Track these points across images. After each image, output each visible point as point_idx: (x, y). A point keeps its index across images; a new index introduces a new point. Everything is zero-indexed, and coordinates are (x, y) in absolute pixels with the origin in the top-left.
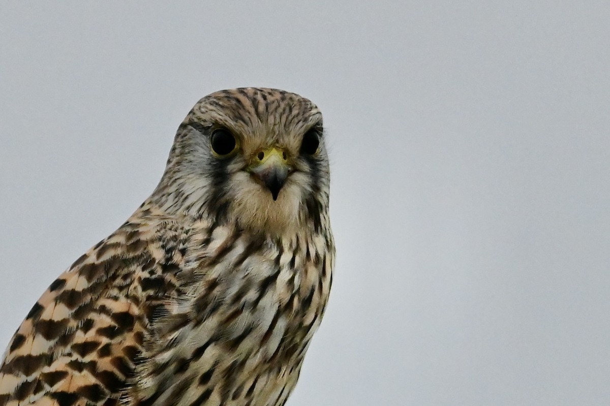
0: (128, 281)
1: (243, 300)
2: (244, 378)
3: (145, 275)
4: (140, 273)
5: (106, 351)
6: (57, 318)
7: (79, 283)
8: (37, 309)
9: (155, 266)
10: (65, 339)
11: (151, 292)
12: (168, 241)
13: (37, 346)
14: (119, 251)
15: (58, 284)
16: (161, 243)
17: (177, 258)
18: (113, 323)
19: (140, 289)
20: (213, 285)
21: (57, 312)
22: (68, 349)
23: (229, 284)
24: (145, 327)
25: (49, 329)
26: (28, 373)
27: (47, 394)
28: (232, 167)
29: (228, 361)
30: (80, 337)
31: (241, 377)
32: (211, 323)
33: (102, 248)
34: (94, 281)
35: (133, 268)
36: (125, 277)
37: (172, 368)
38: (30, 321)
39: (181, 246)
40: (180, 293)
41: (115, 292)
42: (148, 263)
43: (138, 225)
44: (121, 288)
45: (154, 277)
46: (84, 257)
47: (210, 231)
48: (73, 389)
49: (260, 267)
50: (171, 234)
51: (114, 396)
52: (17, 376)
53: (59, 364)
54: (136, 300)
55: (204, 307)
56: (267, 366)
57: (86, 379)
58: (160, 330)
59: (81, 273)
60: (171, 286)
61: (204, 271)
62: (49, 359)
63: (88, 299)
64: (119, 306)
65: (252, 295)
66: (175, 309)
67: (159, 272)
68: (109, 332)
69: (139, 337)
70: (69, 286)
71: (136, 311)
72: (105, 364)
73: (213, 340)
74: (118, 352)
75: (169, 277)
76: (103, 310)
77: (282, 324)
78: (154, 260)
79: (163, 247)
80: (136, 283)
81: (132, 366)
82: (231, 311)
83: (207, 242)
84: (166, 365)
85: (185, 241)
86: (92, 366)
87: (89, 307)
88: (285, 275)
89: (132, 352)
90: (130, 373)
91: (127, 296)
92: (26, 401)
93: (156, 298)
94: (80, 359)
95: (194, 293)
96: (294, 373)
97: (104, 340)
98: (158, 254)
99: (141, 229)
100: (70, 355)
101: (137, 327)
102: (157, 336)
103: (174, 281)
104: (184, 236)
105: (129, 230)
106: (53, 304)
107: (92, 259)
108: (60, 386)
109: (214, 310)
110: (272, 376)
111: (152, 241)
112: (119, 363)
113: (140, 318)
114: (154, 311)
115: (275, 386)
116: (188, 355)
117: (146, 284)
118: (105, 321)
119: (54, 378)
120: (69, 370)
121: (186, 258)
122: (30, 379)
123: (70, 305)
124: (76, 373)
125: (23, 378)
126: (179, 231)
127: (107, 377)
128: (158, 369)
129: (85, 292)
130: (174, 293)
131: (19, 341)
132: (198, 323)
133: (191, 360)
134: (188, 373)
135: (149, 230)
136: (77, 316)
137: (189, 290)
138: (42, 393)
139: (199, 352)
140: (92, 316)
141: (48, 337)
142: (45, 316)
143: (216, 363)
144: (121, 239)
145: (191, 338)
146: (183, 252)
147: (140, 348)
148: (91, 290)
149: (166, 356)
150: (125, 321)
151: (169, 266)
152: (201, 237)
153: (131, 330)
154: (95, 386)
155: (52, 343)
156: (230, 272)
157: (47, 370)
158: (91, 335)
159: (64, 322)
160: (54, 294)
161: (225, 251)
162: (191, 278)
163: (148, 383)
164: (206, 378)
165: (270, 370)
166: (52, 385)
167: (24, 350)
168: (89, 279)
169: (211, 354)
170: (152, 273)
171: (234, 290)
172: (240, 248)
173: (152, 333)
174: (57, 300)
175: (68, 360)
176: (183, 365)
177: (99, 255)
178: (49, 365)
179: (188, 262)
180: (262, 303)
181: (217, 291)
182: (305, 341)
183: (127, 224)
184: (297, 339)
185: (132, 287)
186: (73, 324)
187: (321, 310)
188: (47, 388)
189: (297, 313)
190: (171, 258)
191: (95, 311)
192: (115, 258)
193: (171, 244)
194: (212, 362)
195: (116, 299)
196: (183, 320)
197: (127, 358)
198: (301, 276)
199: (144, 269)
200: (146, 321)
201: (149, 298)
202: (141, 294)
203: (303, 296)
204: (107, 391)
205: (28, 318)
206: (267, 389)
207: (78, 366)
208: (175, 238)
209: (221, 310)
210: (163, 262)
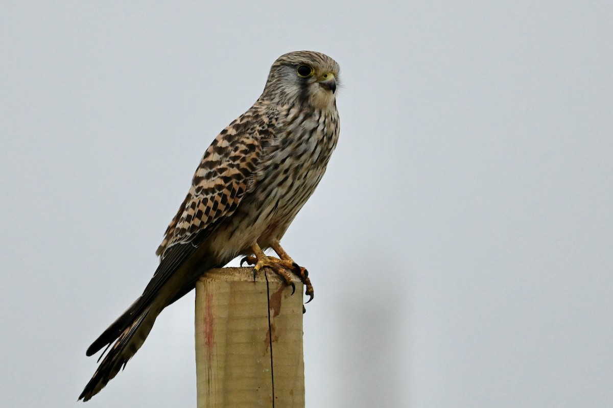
0: (253, 131)
1: (303, 139)
2: (303, 171)
3: (261, 128)
4: (258, 128)
5: (244, 160)
6: (224, 146)
7: (232, 132)
8: (215, 142)
9: (264, 125)
10: (227, 155)
11: (263, 136)
12: (270, 114)
13: (214, 157)
14: (250, 119)
15: (224, 132)
16: (267, 115)
17: (274, 121)
18: (247, 148)
19: (258, 134)
20: (289, 133)
21: (223, 143)
22: (228, 159)
23: (296, 133)
24: (260, 150)
25: (220, 150)
26: (211, 168)
27: (219, 177)
28: (310, 81)
29: (296, 164)
30: (233, 154)
31: (301, 171)
32: (289, 149)
33: (242, 117)
34: (239, 130)
35: (255, 126)
36: (252, 129)
37: (271, 168)
38: (212, 147)
39: (276, 117)
40: (275, 137)
41: (248, 135)
42: (261, 124)
43: (257, 108)
44: (250, 134)
45: (264, 129)
46: (235, 121)
47: (289, 110)
48: (229, 175)
49: (309, 124)
50: (271, 111)
51: (247, 178)
52: (207, 169)
53: (224, 165)
54: (256, 139)
55: (285, 142)
56: (313, 166)
57: (235, 171)
58: (266, 152)
59: (234, 127)
60: (271, 133)
61: (285, 128)
62: (220, 163)
63: (236, 138)
64: (249, 141)
65: (306, 137)
66: (273, 143)
67: (266, 127)
68: (245, 152)
69: (258, 154)
70: (229, 133)
71: (256, 143)
72: (243, 165)
73: (290, 156)
74: (248, 160)
75: (270, 129)
76: (243, 143)
77: (319, 149)
78: (264, 122)
79: (268, 117)
80: (256, 132)
81: (254, 166)
82: (297, 144)
83: (287, 115)
84: (268, 167)
85: (278, 114)
86: (238, 166)
87: (237, 142)
88: (321, 128)
89: (255, 160)
90: (253, 169)
91: (253, 137)
92: (210, 180)
93: (265, 138)
94: (233, 163)
95: (281, 137)
96: (324, 169)
97: (243, 155)
98: (266, 120)
99: (259, 110)
100: (229, 161)
101: (257, 150)
102: (265, 154)
103: (273, 131)
104: (277, 113)
105: (254, 110)
106: (222, 140)
107: (238, 122)
108: (224, 174)
109: (290, 143)
110: (315, 170)
111: (264, 114)
112: (249, 165)
113: (258, 146)
114: (264, 144)
115: (316, 175)
116: (279, 162)
117: (261, 132)
118: (243, 147)
119: (222, 170)
120: (228, 167)
121: (277, 122)
122: (212, 171)
123: (229, 141)
124: (231, 169)
125: (209, 170)
126: (275, 110)
127: (244, 170)
128: (266, 168)
129: (235, 135)
130: (272, 136)
131: (207, 154)
132: (283, 149)
133: (280, 164)
134: (279, 169)
135: (262, 110)
136: (231, 145)
137: (279, 136)
138: (217, 177)
139: (283, 161)
140: (238, 145)
141: (220, 153)
142: (219, 145)
143: (291, 165)
144: (250, 114)
145: (280, 155)
146: (277, 119)
147: (258, 158)
148: (238, 135)
149: (269, 163)
150: (252, 147)
151: (270, 125)
152: (285, 113)
153: (254, 151)
154: (239, 174)
155: (221, 156)
156: (297, 127)
157: (219, 167)
158: (237, 153)
159: (227, 147)
160: (222, 136)
161: (295, 118)
162: (280, 131)
163: (261, 173)
164: (286, 171)
165: (314, 168)
166: (221, 173)
167: (210, 158)
168: (237, 130)
169: (288, 162)
170: (263, 128)
171: (298, 135)
172: (301, 117)
173: (263, 153)
174: (224, 138)
175: (228, 163)
176: (276, 166)
177: (241, 121)
178: (220, 165)
179: (278, 124)
180: (310, 140)
181: (291, 136)
182: (329, 155)
183: (252, 108)
184: (326, 154)
185: (255, 133)
186: (230, 148)
187: (335, 143)
188: (219, 175)
189: (326, 144)
190: (271, 122)
191: (239, 143)
192: (248, 122)
193: (272, 116)
194: (289, 164)
195: (248, 138)
196: (276, 148)
197: (252, 163)
198: (327, 128)
199: (260, 126)
200: (261, 147)
201: (262, 138)
202: (258, 136)
203: (328, 136)
204: (244, 176)
205: (211, 145)
206: (312, 176)
207: (232, 166)
208: (273, 113)
209: (293, 144)
210: (268, 123)
